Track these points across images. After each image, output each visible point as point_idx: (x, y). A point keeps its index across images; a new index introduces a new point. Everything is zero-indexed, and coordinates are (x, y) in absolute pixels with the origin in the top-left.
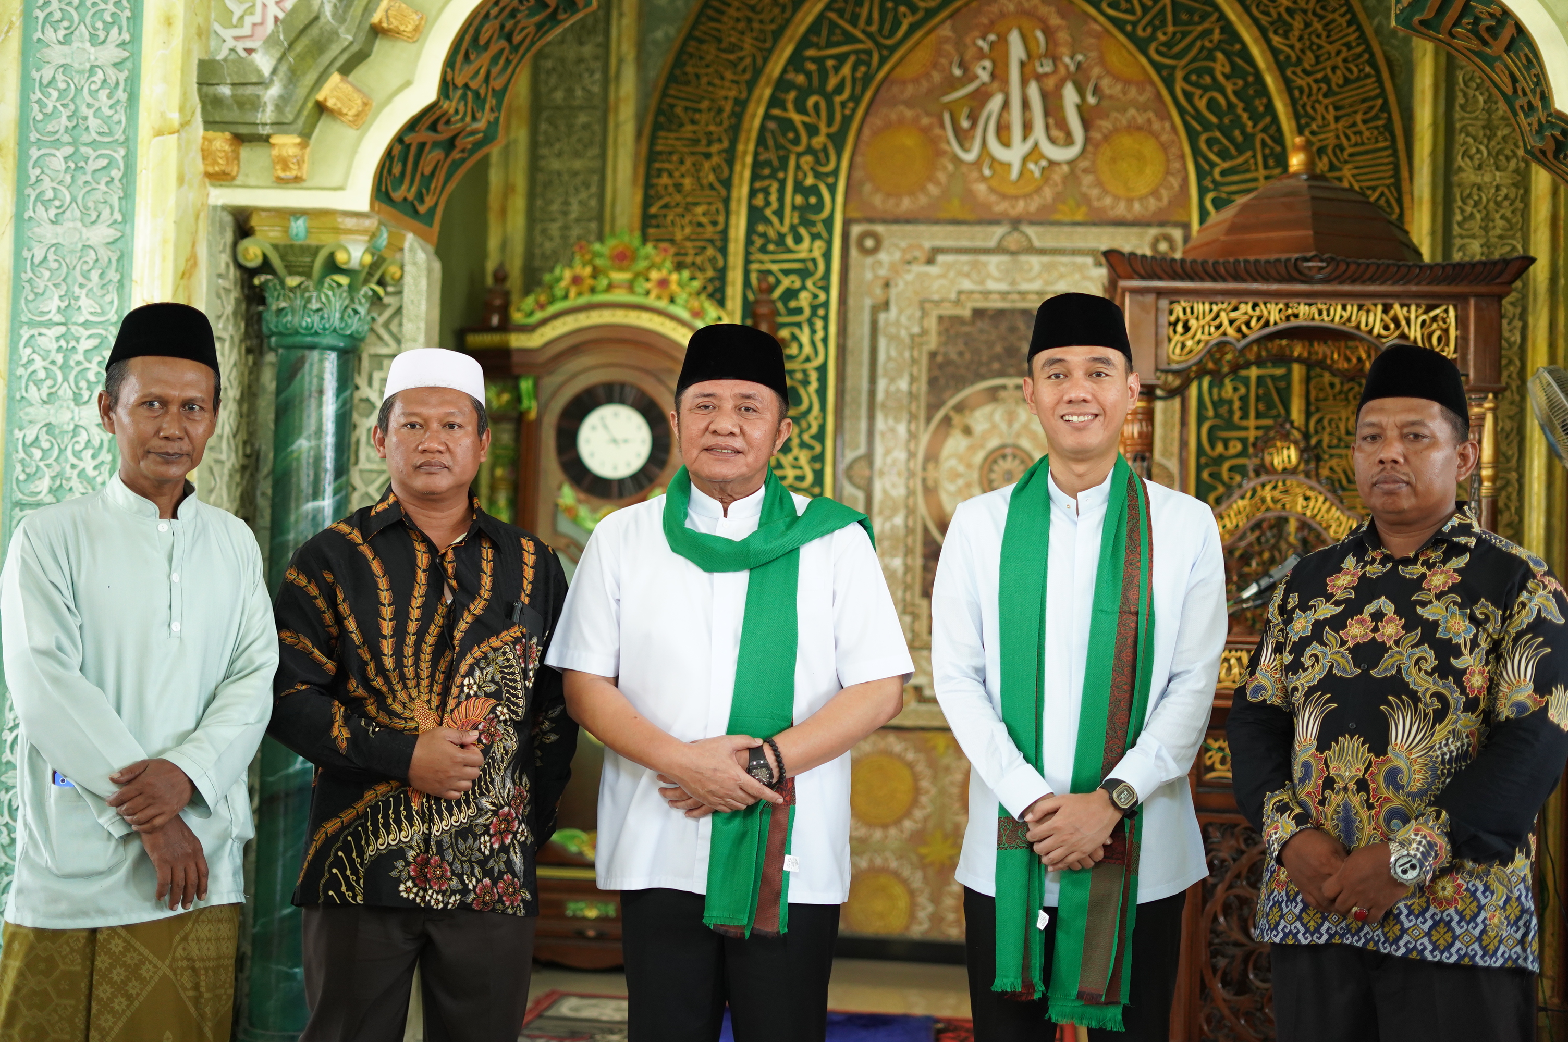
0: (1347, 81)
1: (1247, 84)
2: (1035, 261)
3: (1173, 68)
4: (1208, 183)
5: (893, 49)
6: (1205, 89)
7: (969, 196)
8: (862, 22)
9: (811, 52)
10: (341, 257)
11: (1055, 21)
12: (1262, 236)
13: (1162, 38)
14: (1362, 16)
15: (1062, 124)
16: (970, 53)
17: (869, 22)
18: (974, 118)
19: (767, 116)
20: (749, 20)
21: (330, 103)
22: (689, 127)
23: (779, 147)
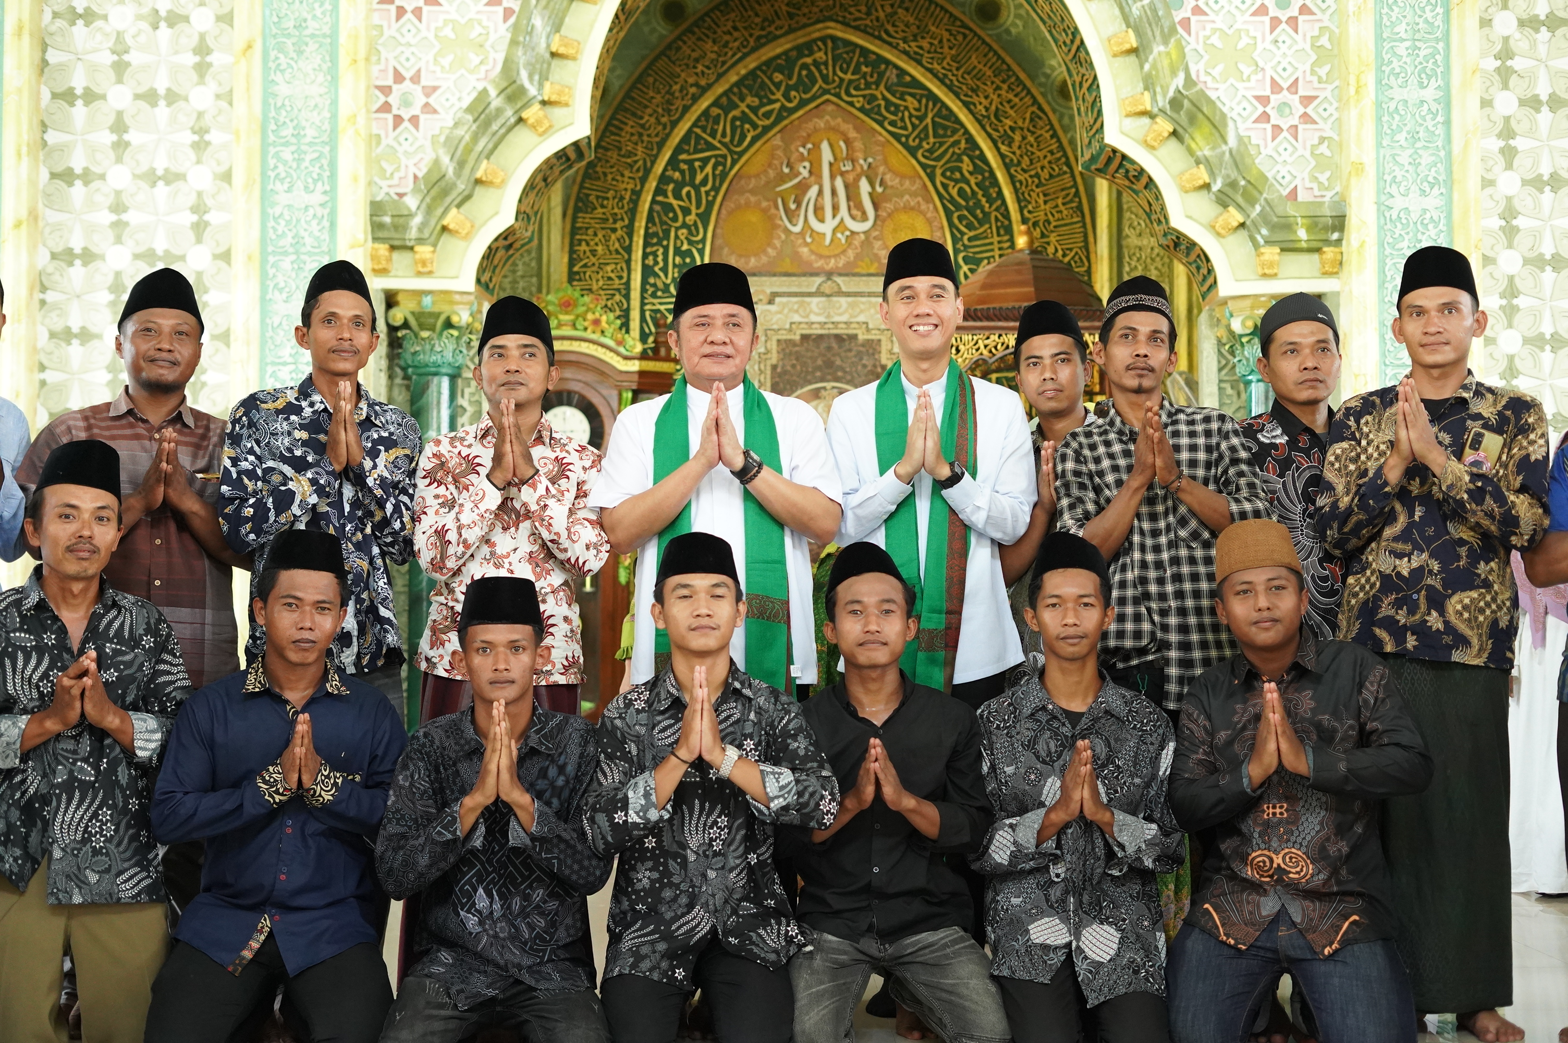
0: (1051, 176)
1: (984, 178)
2: (843, 301)
3: (934, 167)
4: (959, 246)
5: (741, 154)
6: (957, 181)
7: (796, 256)
8: (719, 136)
9: (683, 157)
10: (455, 319)
11: (852, 134)
12: (1002, 291)
13: (926, 146)
14: (1060, 133)
15: (860, 206)
16: (794, 156)
17: (724, 135)
18: (798, 203)
19: (653, 201)
20: (641, 135)
21: (451, 227)
22: (600, 210)
23: (663, 223)
